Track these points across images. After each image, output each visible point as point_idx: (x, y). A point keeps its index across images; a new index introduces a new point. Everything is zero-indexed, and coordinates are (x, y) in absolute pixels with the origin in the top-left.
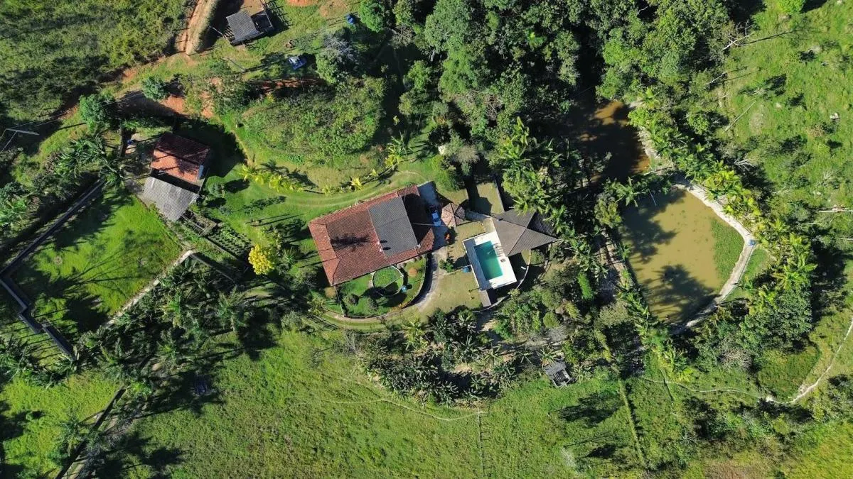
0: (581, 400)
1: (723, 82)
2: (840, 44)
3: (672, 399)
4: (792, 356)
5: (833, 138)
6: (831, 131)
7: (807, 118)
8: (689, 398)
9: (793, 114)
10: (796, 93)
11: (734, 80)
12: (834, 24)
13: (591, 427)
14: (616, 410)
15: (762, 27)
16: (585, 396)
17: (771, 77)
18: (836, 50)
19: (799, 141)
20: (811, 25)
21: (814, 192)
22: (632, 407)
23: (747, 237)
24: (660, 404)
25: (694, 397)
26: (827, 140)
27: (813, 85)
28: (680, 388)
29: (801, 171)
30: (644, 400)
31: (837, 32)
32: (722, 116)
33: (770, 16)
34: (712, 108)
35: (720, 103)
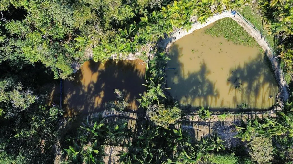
23: (228, 14)
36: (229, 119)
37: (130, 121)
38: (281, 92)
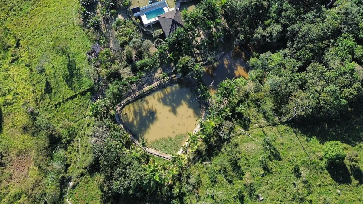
0: (79, 69)
1: (269, 125)
2: (311, 195)
3: (76, 122)
4: (99, 197)
5: (246, 198)
6: (251, 196)
7: (257, 178)
8: (76, 131)
9: (257, 169)
10: (272, 168)
11: (272, 131)
12: (324, 189)
13: (63, 77)
14: (72, 89)
15: (309, 144)
16: (81, 70)
17: (279, 151)
18: (306, 192)
19: (241, 175)
20: (319, 174)
21: (208, 190)
22: (72, 98)
24: (73, 114)
25: (76, 135)
26: (244, 194)
27: (279, 180)
28: (82, 126)
29: (221, 178)
30: (77, 104)
31: (318, 192)
32: (249, 127)
33: (318, 147)
34: (253, 120)
35: (257, 125)
36: (146, 88)
37: (201, 60)
38: (121, 120)
